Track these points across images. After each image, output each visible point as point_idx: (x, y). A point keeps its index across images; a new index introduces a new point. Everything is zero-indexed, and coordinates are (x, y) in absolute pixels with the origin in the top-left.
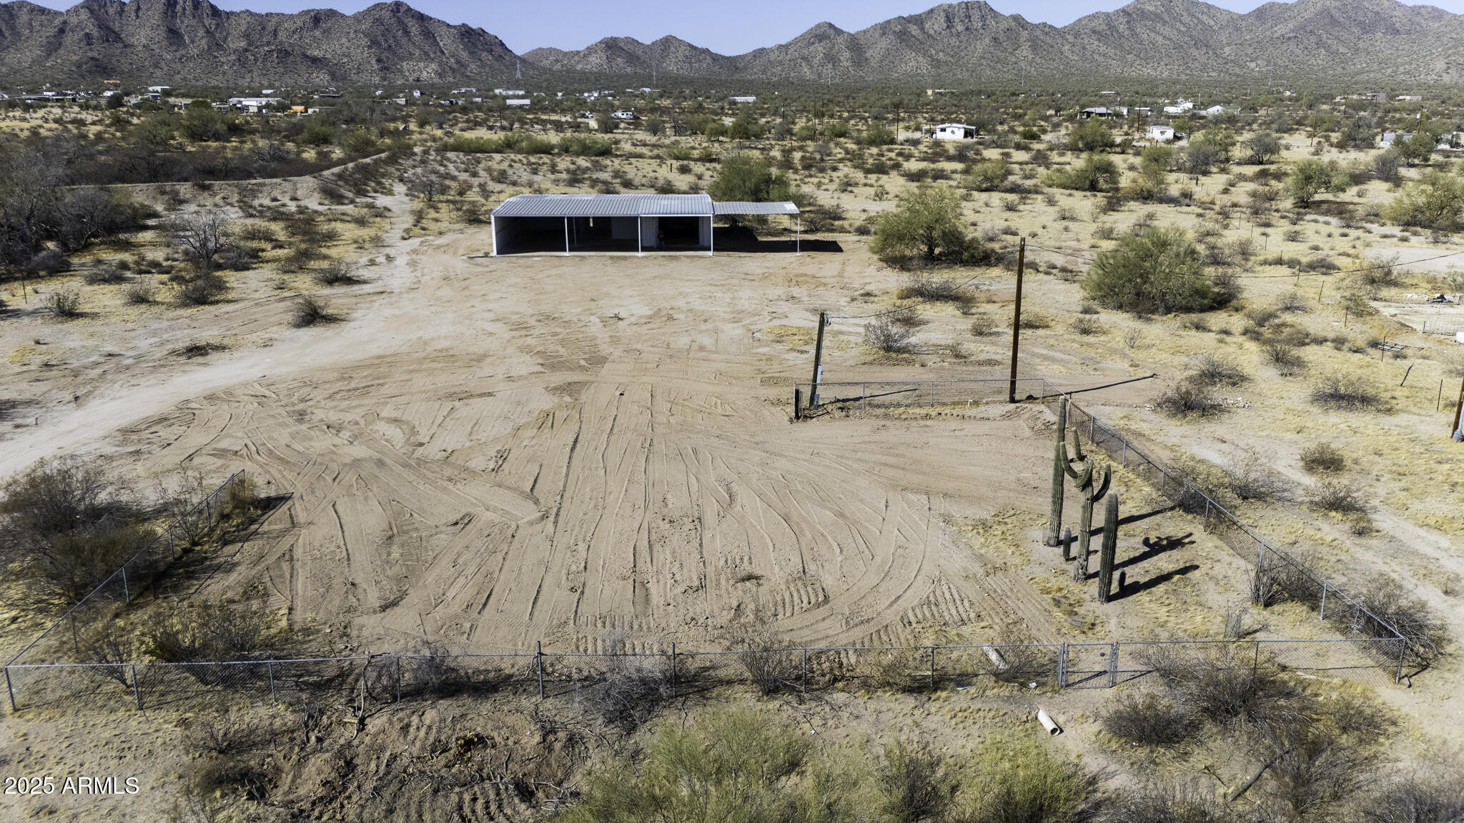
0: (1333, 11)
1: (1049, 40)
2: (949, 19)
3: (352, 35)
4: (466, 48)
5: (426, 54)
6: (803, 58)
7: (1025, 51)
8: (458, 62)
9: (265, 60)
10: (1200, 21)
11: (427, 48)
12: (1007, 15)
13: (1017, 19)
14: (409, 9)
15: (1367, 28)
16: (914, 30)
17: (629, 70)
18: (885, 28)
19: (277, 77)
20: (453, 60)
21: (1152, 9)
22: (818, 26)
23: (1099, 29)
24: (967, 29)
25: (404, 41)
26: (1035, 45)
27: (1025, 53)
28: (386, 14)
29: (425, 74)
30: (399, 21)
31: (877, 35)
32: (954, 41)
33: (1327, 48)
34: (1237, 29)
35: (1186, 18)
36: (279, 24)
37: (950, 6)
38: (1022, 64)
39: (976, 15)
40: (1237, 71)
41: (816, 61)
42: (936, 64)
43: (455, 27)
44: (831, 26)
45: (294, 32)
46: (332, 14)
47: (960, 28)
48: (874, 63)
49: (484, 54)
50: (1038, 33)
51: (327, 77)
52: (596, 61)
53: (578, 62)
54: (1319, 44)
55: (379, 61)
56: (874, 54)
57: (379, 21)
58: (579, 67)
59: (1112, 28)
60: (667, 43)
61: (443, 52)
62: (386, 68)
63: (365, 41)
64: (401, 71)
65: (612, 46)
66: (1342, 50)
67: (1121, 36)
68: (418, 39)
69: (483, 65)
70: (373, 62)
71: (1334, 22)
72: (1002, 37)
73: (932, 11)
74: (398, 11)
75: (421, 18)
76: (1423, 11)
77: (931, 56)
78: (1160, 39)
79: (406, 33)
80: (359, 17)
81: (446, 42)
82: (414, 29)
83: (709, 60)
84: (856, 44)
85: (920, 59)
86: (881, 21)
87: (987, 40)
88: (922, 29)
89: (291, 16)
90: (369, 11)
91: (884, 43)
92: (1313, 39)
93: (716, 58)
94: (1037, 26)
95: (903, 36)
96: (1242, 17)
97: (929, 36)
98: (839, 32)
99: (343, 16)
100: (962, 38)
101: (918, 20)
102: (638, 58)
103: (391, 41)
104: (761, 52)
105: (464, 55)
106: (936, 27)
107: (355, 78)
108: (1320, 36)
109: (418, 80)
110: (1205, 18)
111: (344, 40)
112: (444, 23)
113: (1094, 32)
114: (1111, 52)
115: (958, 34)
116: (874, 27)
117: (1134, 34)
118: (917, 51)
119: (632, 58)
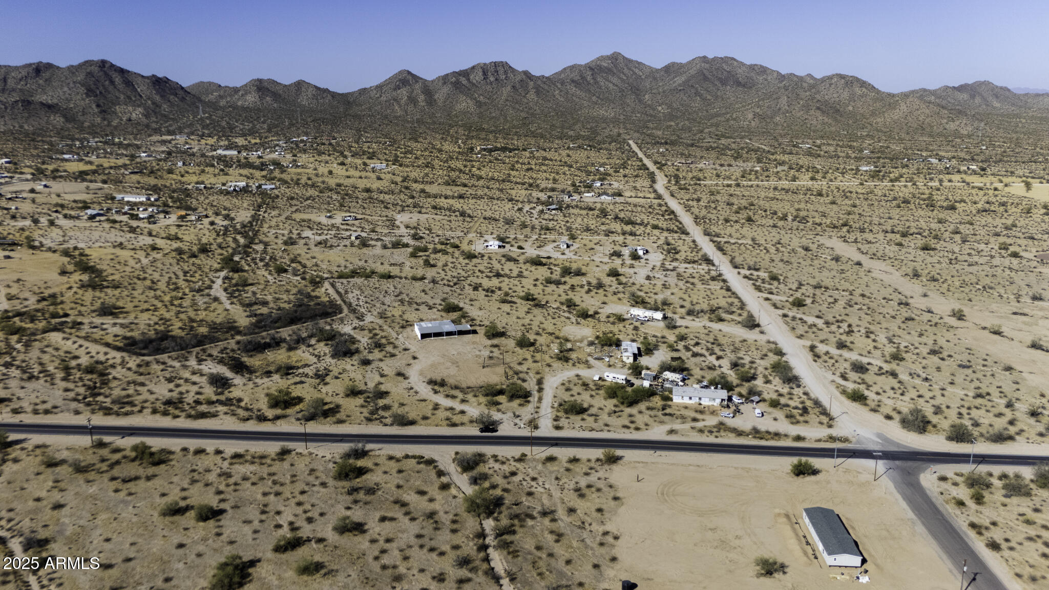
0: (705, 71)
1: (546, 87)
2: (485, 73)
3: (72, 85)
4: (158, 93)
5: (129, 98)
6: (395, 100)
7: (532, 95)
8: (153, 103)
9: (13, 108)
10: (635, 73)
11: (129, 93)
12: (520, 70)
13: (526, 73)
14: (112, 66)
15: (724, 82)
16: (463, 81)
17: (275, 105)
18: (445, 79)
19: (24, 120)
20: (150, 102)
21: (606, 65)
22: (400, 72)
23: (576, 79)
24: (496, 80)
25: (111, 88)
26: (538, 92)
27: (532, 97)
28: (95, 69)
29: (134, 115)
30: (106, 74)
31: (440, 84)
32: (489, 87)
33: (701, 96)
34: (655, 79)
35: (626, 71)
36: (7, 73)
37: (485, 64)
38: (531, 104)
39: (501, 70)
40: (651, 112)
41: (403, 102)
42: (479, 104)
43: (147, 78)
44: (409, 73)
45: (21, 80)
46: (49, 66)
47: (492, 79)
48: (440, 103)
49: (172, 97)
50: (539, 82)
51: (62, 120)
52: (251, 99)
53: (238, 99)
54: (697, 93)
55: (98, 106)
56: (441, 95)
57: (90, 74)
58: (240, 103)
59: (583, 78)
60: (300, 85)
61: (141, 96)
62: (104, 111)
63: (82, 90)
64: (115, 113)
65: (262, 87)
66: (709, 97)
67: (589, 83)
68: (121, 87)
69: (172, 105)
70: (94, 106)
71: (706, 78)
72: (518, 86)
73: (473, 68)
74: (104, 66)
75: (122, 71)
76: (756, 68)
77: (475, 99)
78: (611, 85)
79: (112, 82)
80: (72, 69)
81: (142, 88)
82: (118, 79)
83: (329, 97)
84: (428, 89)
85: (469, 101)
86: (443, 74)
87: (509, 88)
88: (468, 80)
89: (17, 68)
90: (80, 66)
91: (446, 90)
92: (693, 91)
93: (334, 95)
94: (538, 78)
95: (457, 85)
96: (657, 70)
97: (474, 84)
98: (416, 78)
99: (58, 68)
100: (494, 86)
101: (465, 73)
102: (280, 96)
103: (101, 88)
104: (363, 91)
105: (158, 98)
106: (477, 78)
107: (81, 118)
108: (697, 89)
109: (130, 120)
110: (637, 71)
111: (66, 89)
112: (139, 75)
113: (573, 81)
114: (583, 94)
115: (491, 83)
116: (438, 78)
117: (596, 82)
118: (467, 95)
119: (276, 96)
